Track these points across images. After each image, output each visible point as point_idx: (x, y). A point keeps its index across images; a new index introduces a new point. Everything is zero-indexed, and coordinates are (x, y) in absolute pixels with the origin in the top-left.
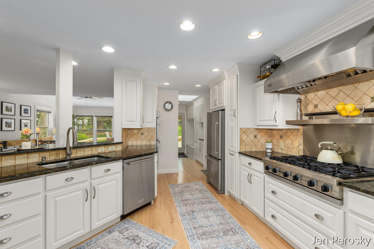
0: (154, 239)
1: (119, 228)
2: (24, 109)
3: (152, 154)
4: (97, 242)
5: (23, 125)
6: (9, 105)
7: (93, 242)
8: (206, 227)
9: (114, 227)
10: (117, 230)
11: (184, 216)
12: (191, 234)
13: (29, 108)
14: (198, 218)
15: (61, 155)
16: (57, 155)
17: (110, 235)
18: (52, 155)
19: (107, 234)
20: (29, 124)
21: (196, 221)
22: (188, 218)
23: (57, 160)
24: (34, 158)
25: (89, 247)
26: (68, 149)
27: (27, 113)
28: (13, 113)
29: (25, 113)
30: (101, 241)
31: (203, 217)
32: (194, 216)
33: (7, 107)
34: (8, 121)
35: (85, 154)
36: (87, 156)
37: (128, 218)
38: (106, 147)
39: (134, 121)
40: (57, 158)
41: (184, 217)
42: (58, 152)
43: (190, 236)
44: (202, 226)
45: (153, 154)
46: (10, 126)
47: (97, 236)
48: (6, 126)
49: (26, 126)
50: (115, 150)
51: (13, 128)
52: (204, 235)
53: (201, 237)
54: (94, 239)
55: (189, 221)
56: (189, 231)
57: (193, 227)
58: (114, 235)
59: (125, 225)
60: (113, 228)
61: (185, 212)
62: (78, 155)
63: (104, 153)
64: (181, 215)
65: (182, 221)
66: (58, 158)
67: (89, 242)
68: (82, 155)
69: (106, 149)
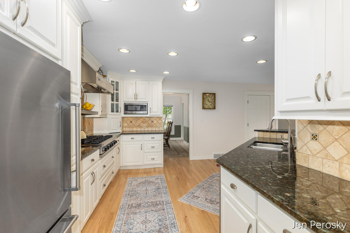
0: (197, 201)
8: (152, 210)
11: (172, 224)
12: (168, 204)
14: (156, 221)
21: (160, 217)
22: (168, 221)
31: (151, 221)
32: (160, 223)
41: (172, 222)
43: (169, 203)
44: (156, 211)
52: (158, 204)
53: (161, 202)
55: (167, 217)
56: (169, 207)
57: (164, 210)
61: (170, 230)
64: (175, 225)
65: (175, 217)
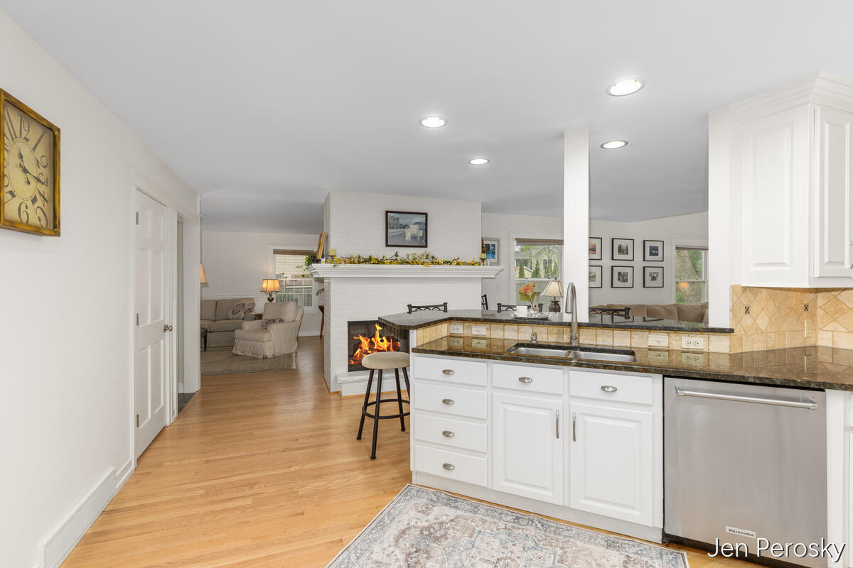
1: (637, 553)
2: (650, 247)
3: (820, 388)
4: (572, 540)
5: (648, 278)
6: (624, 243)
7: (567, 533)
9: (631, 543)
10: (627, 554)
13: (659, 245)
15: (565, 336)
16: (558, 333)
17: (603, 549)
18: (551, 333)
19: (603, 542)
20: (660, 275)
23: (559, 345)
24: (526, 333)
25: (552, 535)
26: (575, 327)
27: (657, 254)
28: (629, 256)
29: (651, 254)
30: (579, 543)
33: (620, 247)
34: (622, 270)
35: (615, 344)
36: (601, 347)
37: (685, 553)
38: (674, 336)
39: (783, 264)
40: (559, 341)
42: (560, 328)
45: (823, 390)
46: (625, 280)
47: (583, 530)
48: (619, 279)
49: (654, 279)
50: (706, 350)
51: (629, 284)
54: (574, 530)
58: (610, 555)
59: (655, 561)
60: (626, 542)
62: (598, 343)
63: (668, 351)
66: (561, 341)
67: (564, 527)
68: (607, 344)
69: (674, 342)
